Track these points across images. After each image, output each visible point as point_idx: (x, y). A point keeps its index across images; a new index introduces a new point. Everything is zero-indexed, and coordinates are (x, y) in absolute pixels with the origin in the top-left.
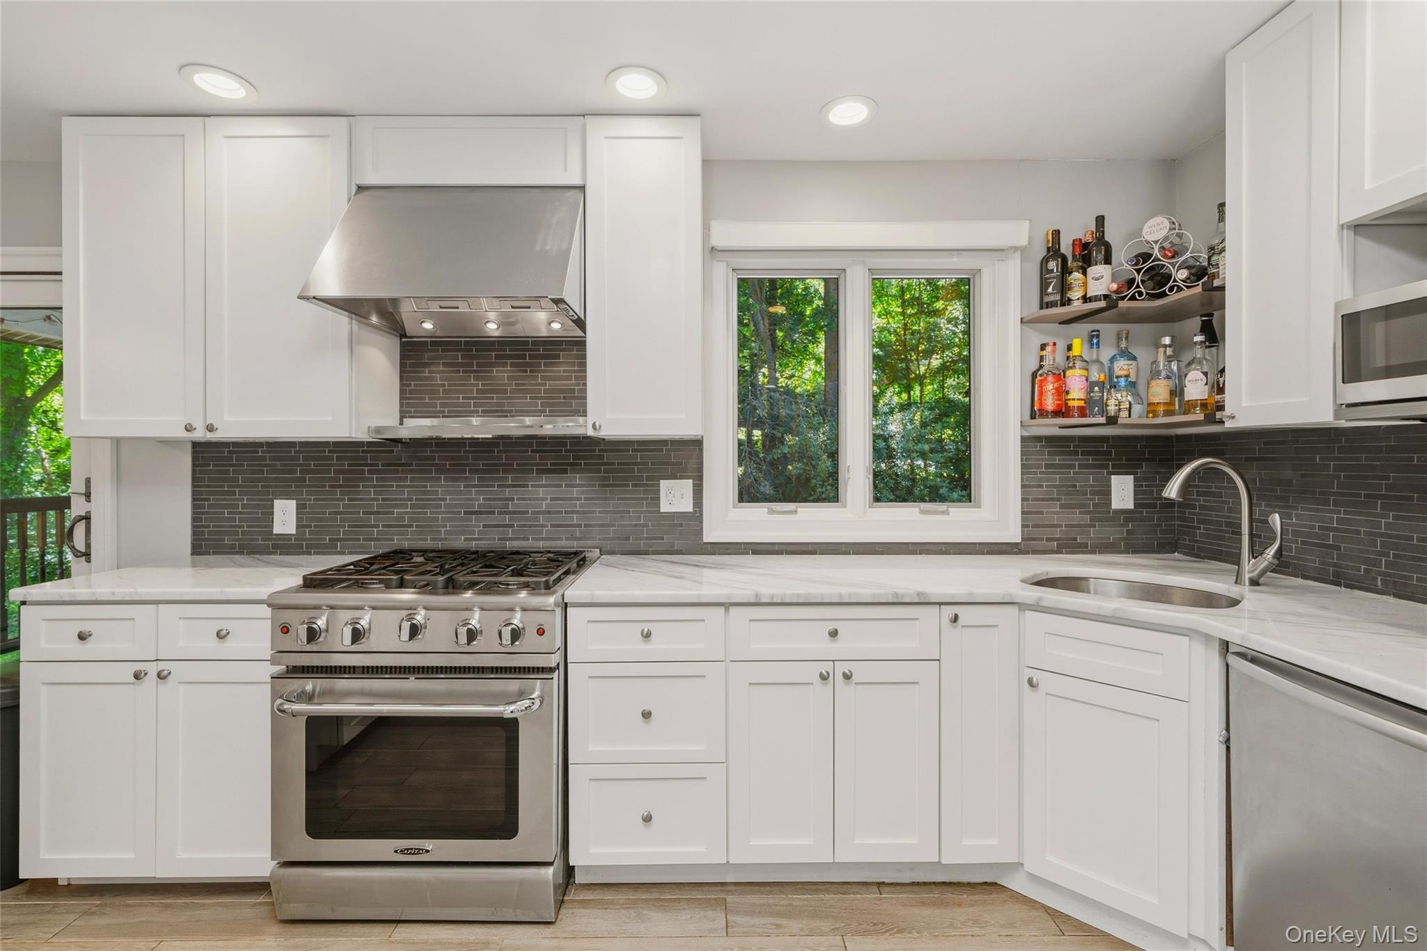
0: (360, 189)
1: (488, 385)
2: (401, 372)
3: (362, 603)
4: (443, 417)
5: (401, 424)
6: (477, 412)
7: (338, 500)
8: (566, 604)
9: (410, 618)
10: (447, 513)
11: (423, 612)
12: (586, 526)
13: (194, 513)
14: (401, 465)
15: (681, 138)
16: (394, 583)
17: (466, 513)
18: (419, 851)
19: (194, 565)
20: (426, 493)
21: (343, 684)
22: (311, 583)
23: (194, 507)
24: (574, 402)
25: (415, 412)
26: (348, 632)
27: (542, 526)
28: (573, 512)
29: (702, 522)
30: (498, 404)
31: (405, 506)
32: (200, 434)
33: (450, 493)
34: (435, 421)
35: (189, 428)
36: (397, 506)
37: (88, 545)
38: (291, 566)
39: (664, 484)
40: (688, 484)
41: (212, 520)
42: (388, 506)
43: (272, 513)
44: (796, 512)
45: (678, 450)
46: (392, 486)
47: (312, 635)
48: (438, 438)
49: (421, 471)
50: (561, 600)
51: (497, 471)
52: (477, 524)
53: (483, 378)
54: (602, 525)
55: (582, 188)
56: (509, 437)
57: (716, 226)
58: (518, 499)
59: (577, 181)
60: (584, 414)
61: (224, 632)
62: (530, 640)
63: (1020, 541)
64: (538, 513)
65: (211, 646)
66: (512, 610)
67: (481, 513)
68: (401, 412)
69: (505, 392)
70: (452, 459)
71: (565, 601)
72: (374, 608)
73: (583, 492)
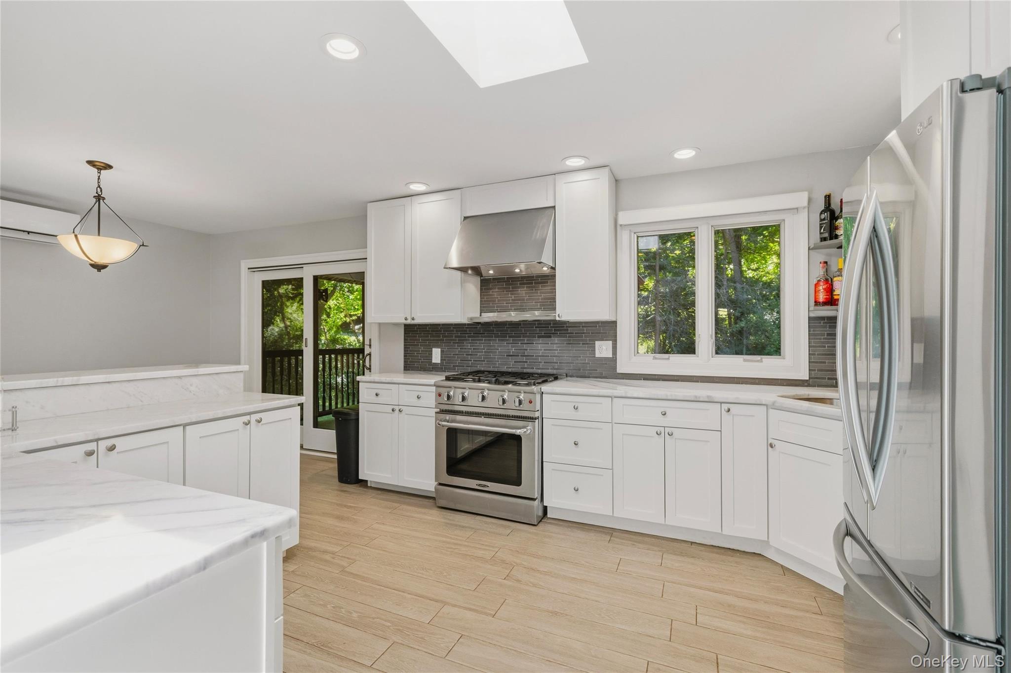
0: (465, 218)
1: (516, 297)
2: (481, 292)
3: (465, 386)
4: (498, 312)
5: (481, 316)
6: (512, 309)
7: (456, 349)
8: (543, 392)
9: (482, 393)
10: (499, 355)
11: (487, 391)
12: (560, 363)
13: (405, 353)
14: (481, 334)
15: (599, 178)
16: (477, 380)
17: (507, 356)
18: (485, 486)
19: (404, 373)
20: (491, 346)
21: (459, 418)
22: (448, 379)
23: (405, 351)
24: (551, 304)
25: (486, 310)
26: (461, 397)
27: (540, 362)
28: (554, 356)
29: (616, 363)
30: (521, 306)
31: (482, 352)
32: (409, 322)
33: (500, 346)
34: (496, 314)
35: (406, 319)
36: (480, 352)
37: (370, 366)
38: (438, 375)
39: (597, 343)
40: (610, 343)
41: (411, 356)
42: (476, 352)
43: (432, 354)
44: (668, 359)
45: (605, 326)
46: (477, 343)
47: (449, 397)
48: (496, 322)
49: (489, 337)
50: (540, 390)
51: (520, 337)
52: (511, 361)
53: (515, 294)
54: (568, 363)
55: (554, 207)
56: (526, 321)
57: (620, 214)
58: (530, 350)
59: (553, 205)
60: (554, 309)
61: (419, 396)
62: (525, 406)
63: (808, 379)
64: (538, 356)
65: (415, 401)
66: (520, 392)
67: (513, 356)
68: (481, 310)
69: (524, 300)
70: (501, 331)
71: (542, 391)
72: (470, 389)
73: (559, 347)
